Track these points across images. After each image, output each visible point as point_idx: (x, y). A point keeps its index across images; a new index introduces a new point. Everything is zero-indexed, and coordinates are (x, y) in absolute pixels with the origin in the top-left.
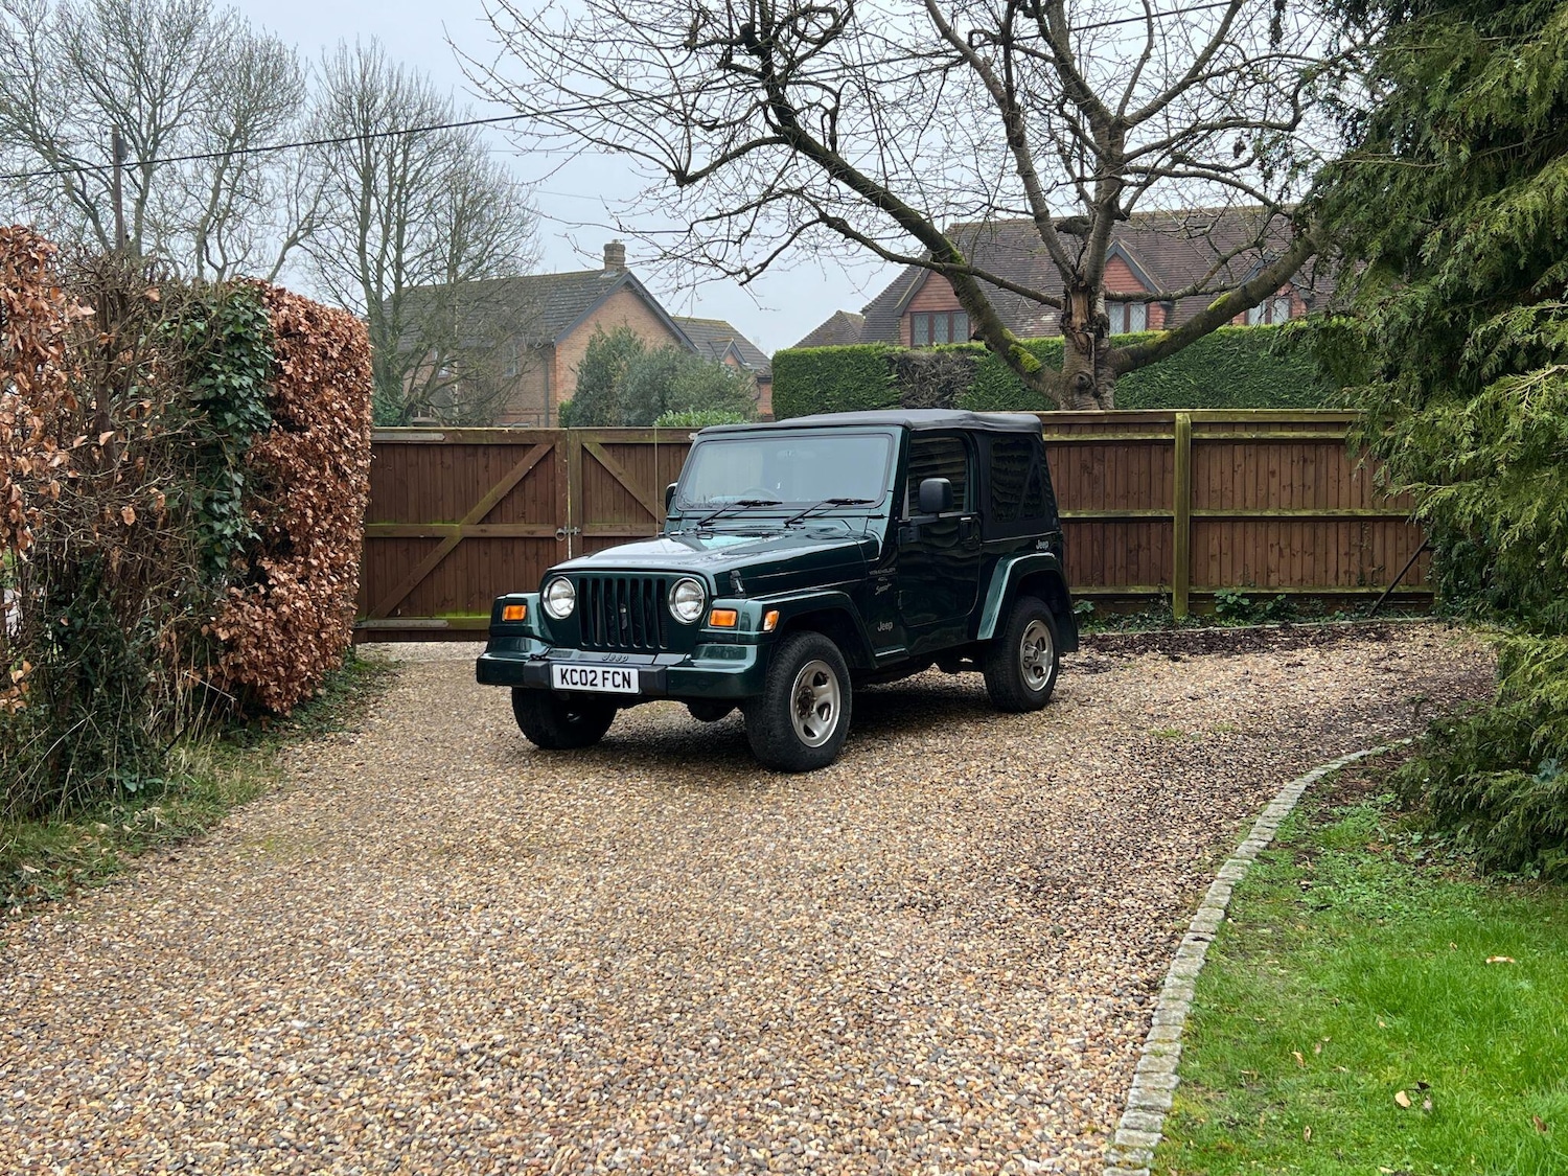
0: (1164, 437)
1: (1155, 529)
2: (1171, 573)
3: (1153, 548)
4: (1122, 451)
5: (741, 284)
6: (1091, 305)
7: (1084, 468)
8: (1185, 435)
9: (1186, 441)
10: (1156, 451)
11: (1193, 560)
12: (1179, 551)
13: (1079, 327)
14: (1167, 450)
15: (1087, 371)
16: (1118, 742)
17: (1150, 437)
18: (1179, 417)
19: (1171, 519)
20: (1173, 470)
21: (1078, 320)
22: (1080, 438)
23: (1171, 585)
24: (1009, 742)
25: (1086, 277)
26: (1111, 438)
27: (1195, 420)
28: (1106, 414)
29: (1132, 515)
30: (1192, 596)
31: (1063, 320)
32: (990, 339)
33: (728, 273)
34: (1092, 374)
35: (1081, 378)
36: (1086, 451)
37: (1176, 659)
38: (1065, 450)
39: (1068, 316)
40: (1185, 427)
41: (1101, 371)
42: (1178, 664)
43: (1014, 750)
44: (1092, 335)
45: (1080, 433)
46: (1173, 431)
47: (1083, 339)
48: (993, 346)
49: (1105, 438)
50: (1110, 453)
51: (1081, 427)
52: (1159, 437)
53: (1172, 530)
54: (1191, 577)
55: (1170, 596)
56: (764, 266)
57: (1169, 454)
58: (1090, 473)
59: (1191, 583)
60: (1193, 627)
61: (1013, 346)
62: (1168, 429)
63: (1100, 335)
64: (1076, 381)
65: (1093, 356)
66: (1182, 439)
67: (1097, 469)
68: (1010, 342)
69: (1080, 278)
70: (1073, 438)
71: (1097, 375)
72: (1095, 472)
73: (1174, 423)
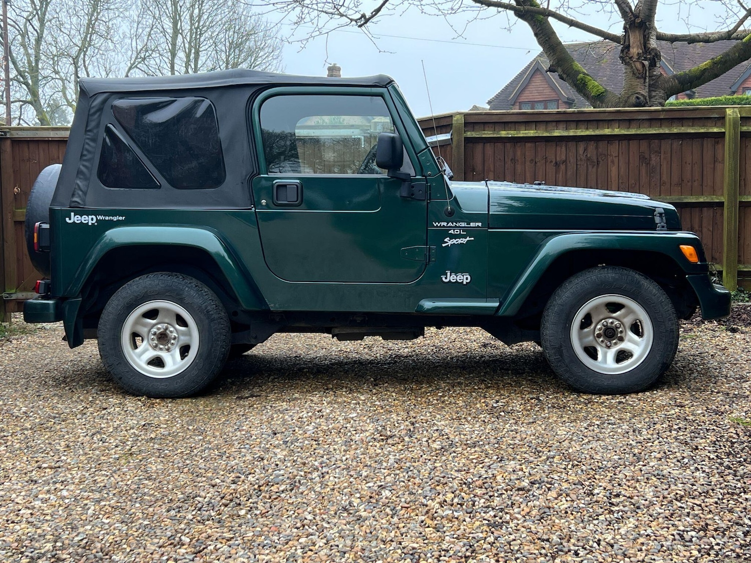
0: (715, 130)
1: (707, 213)
2: (721, 253)
3: (705, 230)
4: (676, 144)
5: (360, 26)
6: (646, 39)
7: (643, 158)
8: (735, 128)
9: (735, 133)
10: (708, 143)
11: (742, 241)
12: (729, 232)
13: (636, 57)
14: (718, 143)
15: (643, 92)
16: (696, 433)
17: (702, 131)
18: (729, 111)
19: (721, 204)
20: (723, 160)
21: (635, 51)
22: (638, 132)
23: (720, 262)
24: (562, 432)
25: (642, 16)
26: (667, 132)
27: (744, 115)
28: (663, 111)
29: (686, 201)
30: (741, 274)
31: (622, 51)
32: (563, 71)
33: (352, 20)
34: (646, 94)
35: (638, 98)
36: (644, 144)
37: (734, 331)
38: (625, 143)
39: (627, 48)
40: (735, 120)
41: (654, 94)
42: (738, 336)
43: (566, 444)
44: (646, 63)
45: (639, 127)
46: (723, 125)
47: (639, 65)
48: (565, 76)
49: (661, 131)
50: (666, 145)
51: (640, 122)
52: (711, 130)
53: (722, 214)
54: (739, 256)
55: (720, 273)
56: (378, 10)
57: (720, 146)
58: (648, 164)
59: (739, 262)
60: (742, 301)
61: (581, 75)
62: (719, 123)
63: (653, 64)
64: (633, 99)
65: (647, 80)
66: (732, 131)
67: (654, 160)
68: (578, 72)
69: (637, 17)
70: (632, 131)
71: (650, 97)
72: (653, 162)
73: (724, 118)
